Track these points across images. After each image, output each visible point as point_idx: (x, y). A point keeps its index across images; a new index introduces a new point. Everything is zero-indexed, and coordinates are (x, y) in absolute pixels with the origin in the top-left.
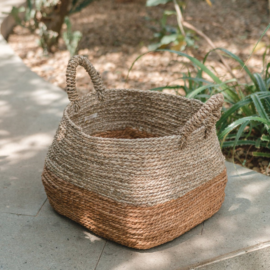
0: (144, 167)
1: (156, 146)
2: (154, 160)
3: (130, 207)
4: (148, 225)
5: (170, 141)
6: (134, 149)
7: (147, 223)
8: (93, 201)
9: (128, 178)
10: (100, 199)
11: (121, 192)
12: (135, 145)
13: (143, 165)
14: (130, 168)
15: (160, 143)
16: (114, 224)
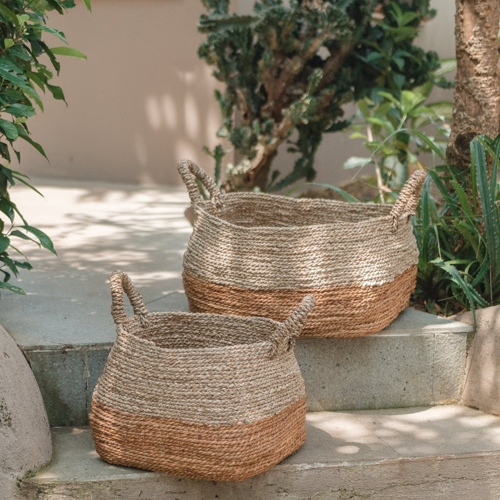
0: (236, 378)
1: (247, 354)
2: (246, 370)
3: (224, 428)
4: (247, 446)
5: (260, 348)
6: (223, 359)
7: (246, 444)
8: (174, 430)
9: (219, 393)
10: (184, 425)
11: (212, 411)
12: (224, 354)
13: (236, 376)
14: (221, 381)
15: (251, 351)
16: (205, 452)
